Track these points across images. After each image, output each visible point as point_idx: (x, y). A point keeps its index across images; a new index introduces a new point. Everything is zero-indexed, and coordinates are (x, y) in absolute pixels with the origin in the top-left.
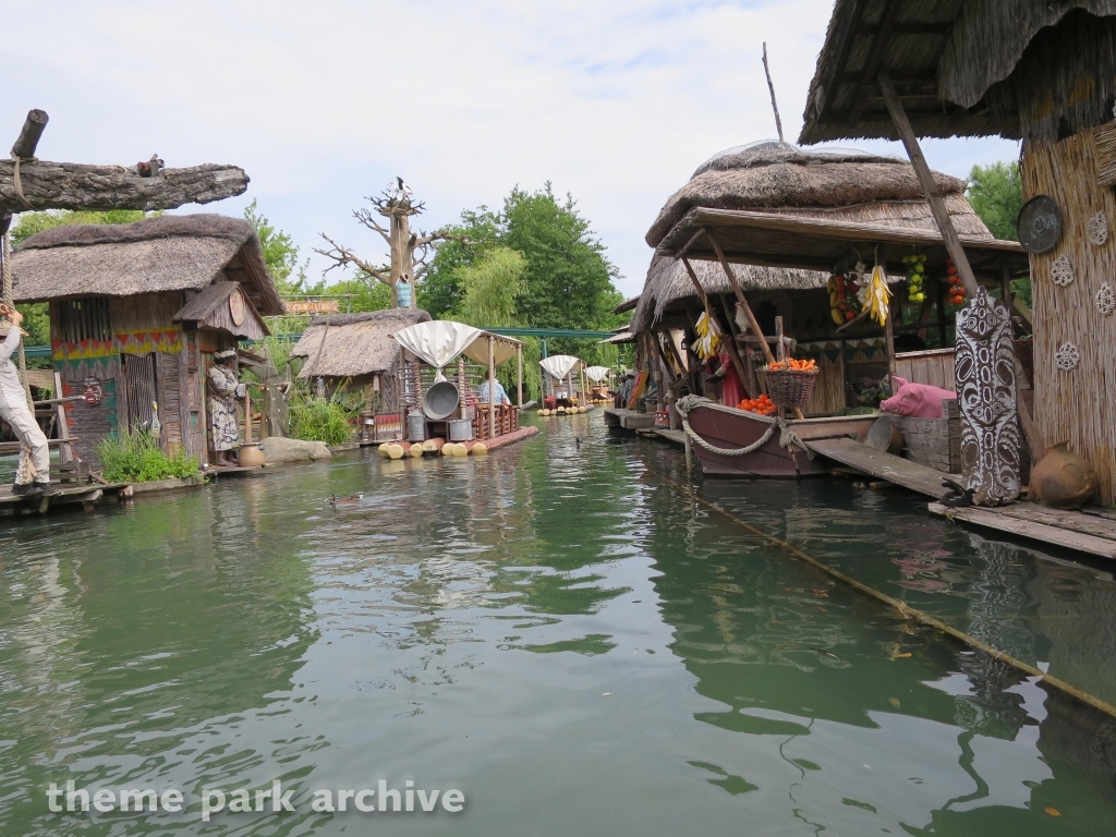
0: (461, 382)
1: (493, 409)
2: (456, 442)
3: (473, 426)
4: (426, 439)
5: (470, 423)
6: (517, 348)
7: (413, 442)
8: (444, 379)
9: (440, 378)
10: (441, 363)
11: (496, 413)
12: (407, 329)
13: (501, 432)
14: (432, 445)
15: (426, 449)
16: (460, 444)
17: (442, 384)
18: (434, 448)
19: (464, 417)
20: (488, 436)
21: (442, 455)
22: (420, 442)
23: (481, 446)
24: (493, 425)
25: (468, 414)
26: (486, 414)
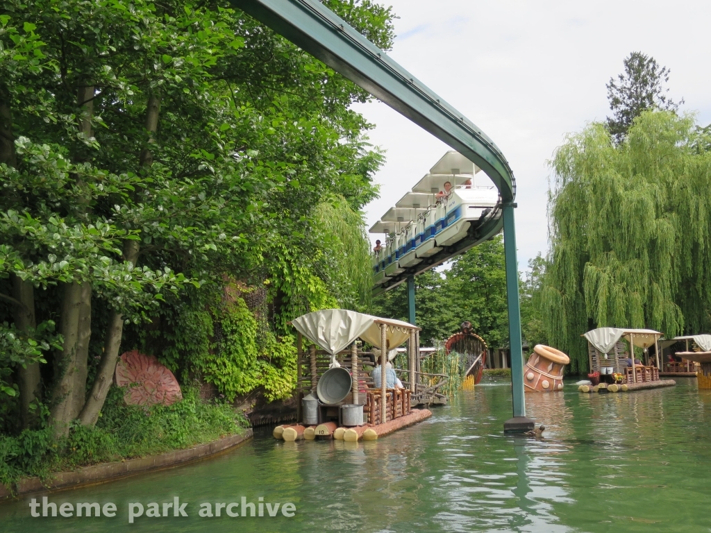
0: (355, 368)
1: (385, 394)
2: (348, 427)
3: (365, 411)
4: (319, 423)
5: (362, 408)
6: (411, 333)
7: (307, 426)
8: (338, 365)
9: (336, 364)
10: (335, 349)
11: (388, 397)
12: (304, 316)
13: (393, 417)
14: (325, 429)
15: (318, 433)
16: (352, 430)
17: (336, 370)
18: (327, 433)
19: (357, 402)
20: (380, 421)
21: (334, 439)
22: (313, 425)
23: (373, 431)
24: (385, 410)
25: (360, 400)
26: (377, 400)
